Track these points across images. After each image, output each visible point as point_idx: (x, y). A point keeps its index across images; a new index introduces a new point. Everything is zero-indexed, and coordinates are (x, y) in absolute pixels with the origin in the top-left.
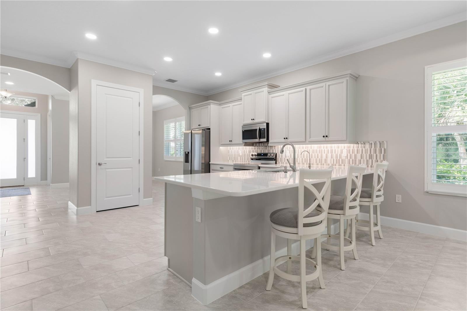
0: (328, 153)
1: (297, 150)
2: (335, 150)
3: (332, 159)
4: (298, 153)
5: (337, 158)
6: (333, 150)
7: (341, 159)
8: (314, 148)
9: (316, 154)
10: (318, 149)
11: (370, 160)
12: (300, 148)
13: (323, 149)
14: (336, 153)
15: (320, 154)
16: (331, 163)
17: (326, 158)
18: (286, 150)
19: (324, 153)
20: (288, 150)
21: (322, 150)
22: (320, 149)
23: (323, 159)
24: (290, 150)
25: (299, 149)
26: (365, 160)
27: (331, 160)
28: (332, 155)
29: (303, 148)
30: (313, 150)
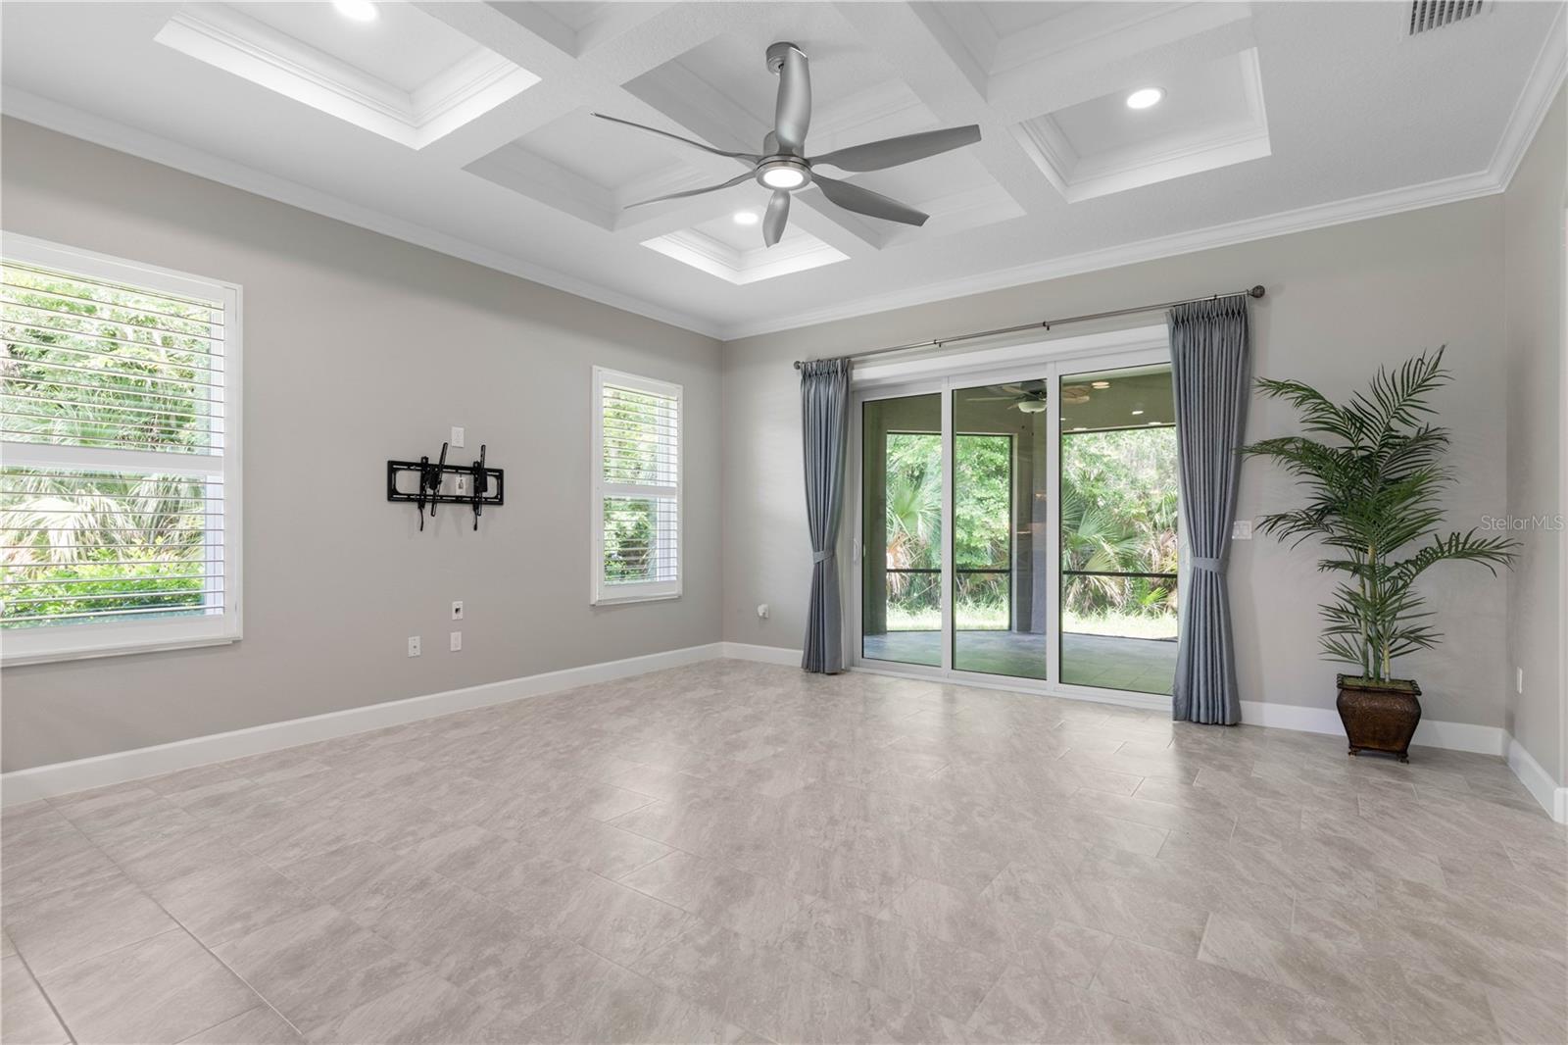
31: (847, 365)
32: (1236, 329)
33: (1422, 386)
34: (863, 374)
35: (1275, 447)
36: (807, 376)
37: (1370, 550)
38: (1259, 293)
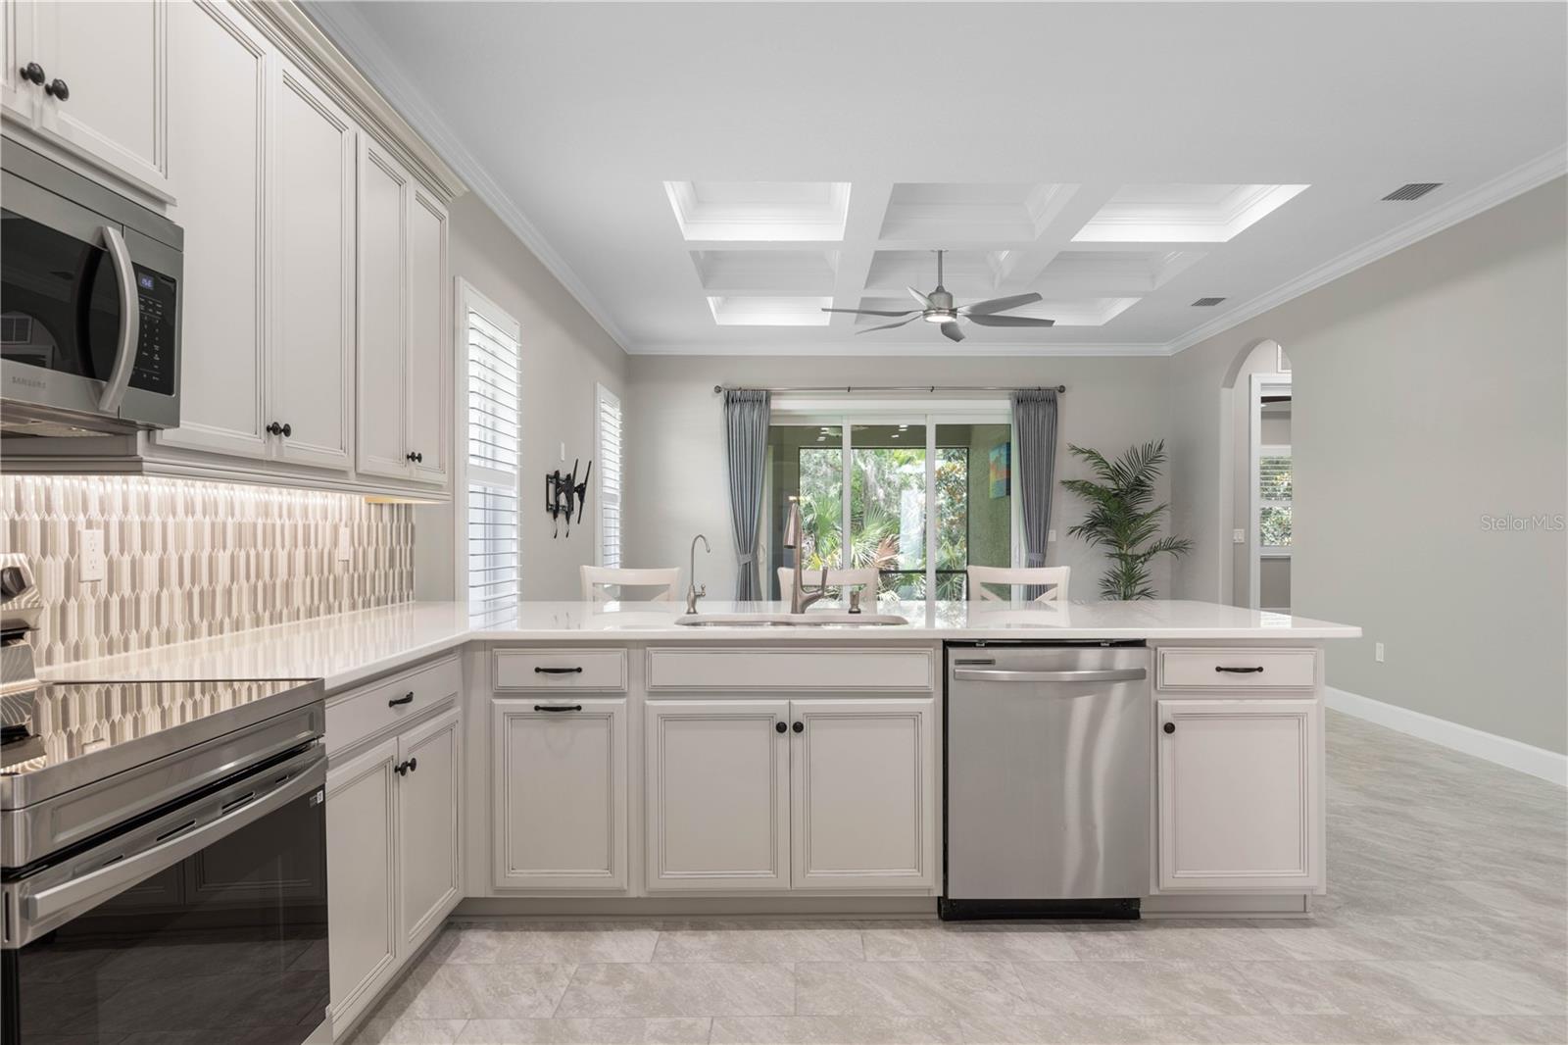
0: (296, 547)
1: (158, 520)
2: (316, 526)
3: (308, 579)
4: (165, 549)
5: (322, 573)
6: (309, 525)
7: (331, 577)
8: (242, 514)
9: (253, 553)
10: (260, 522)
11: (391, 571)
12: (174, 514)
13: (278, 523)
14: (320, 546)
15: (267, 553)
16: (304, 603)
17: (289, 575)
18: (72, 525)
19: (283, 547)
20: (89, 525)
21: (274, 526)
22: (269, 521)
23: (278, 582)
24: (107, 525)
25: (171, 520)
26: (383, 573)
27: (304, 583)
28: (306, 553)
29: (193, 514)
30: (240, 524)
31: (769, 395)
32: (1050, 409)
33: (1154, 460)
34: (779, 404)
35: (1071, 485)
36: (730, 400)
37: (1125, 547)
38: (1062, 389)
